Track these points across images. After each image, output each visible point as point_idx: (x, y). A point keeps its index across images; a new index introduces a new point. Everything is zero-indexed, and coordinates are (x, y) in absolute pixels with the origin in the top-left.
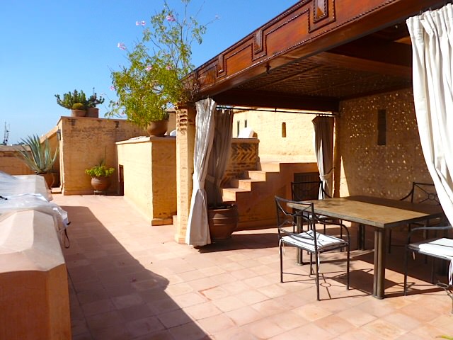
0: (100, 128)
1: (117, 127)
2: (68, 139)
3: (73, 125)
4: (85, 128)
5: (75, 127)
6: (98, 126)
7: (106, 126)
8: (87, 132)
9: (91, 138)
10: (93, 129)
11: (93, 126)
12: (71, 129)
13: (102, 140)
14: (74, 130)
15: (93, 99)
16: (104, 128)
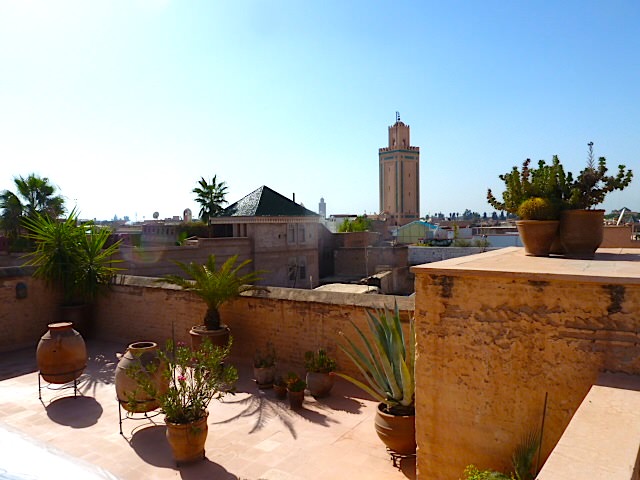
0: (539, 310)
1: (615, 308)
2: (431, 339)
3: (446, 294)
4: (484, 308)
5: (451, 302)
6: (532, 303)
7: (565, 304)
8: (489, 321)
9: (506, 347)
10: (514, 312)
11: (512, 303)
12: (440, 308)
13: (550, 357)
14: (448, 312)
15: (589, 178)
16: (557, 310)
